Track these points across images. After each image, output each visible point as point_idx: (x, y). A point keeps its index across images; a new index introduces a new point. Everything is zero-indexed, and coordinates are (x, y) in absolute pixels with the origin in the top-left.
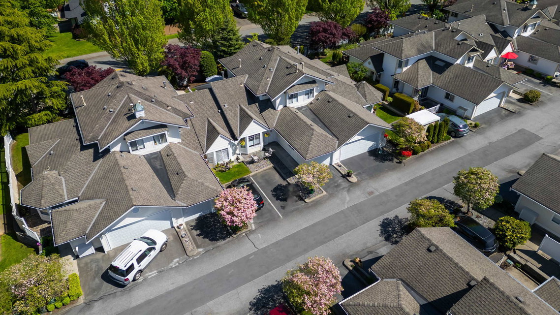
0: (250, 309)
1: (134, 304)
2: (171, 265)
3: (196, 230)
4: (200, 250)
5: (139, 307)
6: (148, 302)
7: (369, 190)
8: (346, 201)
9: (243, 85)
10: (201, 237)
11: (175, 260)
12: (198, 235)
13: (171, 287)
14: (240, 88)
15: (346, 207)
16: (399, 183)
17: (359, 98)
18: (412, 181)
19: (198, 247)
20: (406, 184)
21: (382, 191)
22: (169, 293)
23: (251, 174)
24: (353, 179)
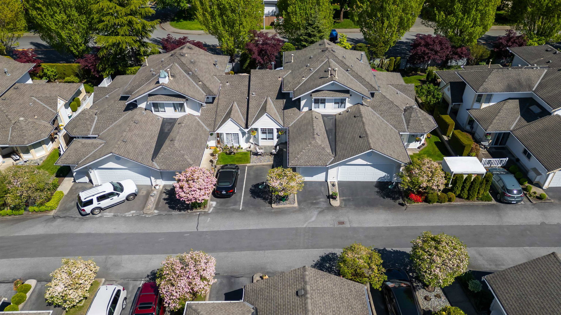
0: (148, 276)
1: (79, 232)
2: (127, 214)
3: (166, 194)
4: (156, 211)
5: (81, 235)
6: (89, 235)
7: (342, 219)
8: (310, 221)
9: (281, 79)
10: (166, 201)
11: (132, 212)
12: (165, 199)
13: (112, 231)
14: (277, 81)
15: (305, 226)
16: (381, 225)
17: (400, 122)
18: (398, 228)
19: (156, 208)
20: (388, 229)
21: (355, 225)
22: (107, 235)
23: (248, 165)
24: (336, 203)
